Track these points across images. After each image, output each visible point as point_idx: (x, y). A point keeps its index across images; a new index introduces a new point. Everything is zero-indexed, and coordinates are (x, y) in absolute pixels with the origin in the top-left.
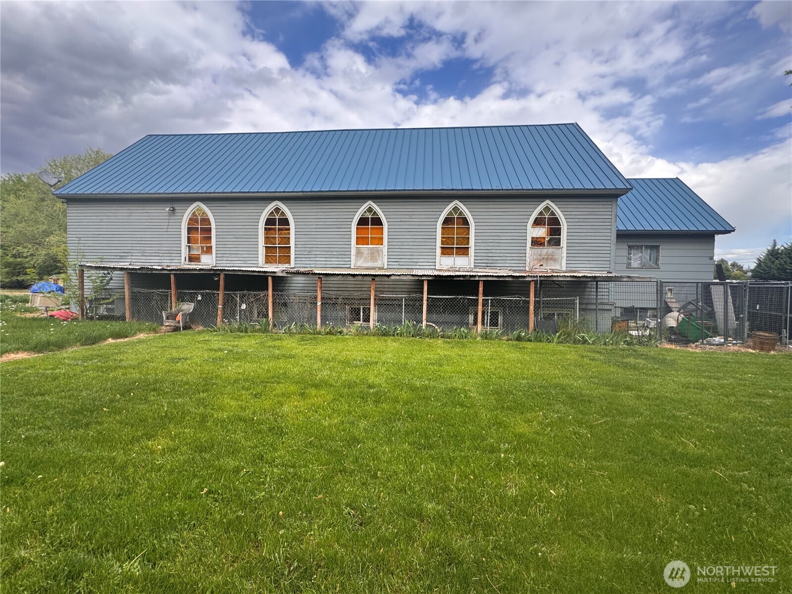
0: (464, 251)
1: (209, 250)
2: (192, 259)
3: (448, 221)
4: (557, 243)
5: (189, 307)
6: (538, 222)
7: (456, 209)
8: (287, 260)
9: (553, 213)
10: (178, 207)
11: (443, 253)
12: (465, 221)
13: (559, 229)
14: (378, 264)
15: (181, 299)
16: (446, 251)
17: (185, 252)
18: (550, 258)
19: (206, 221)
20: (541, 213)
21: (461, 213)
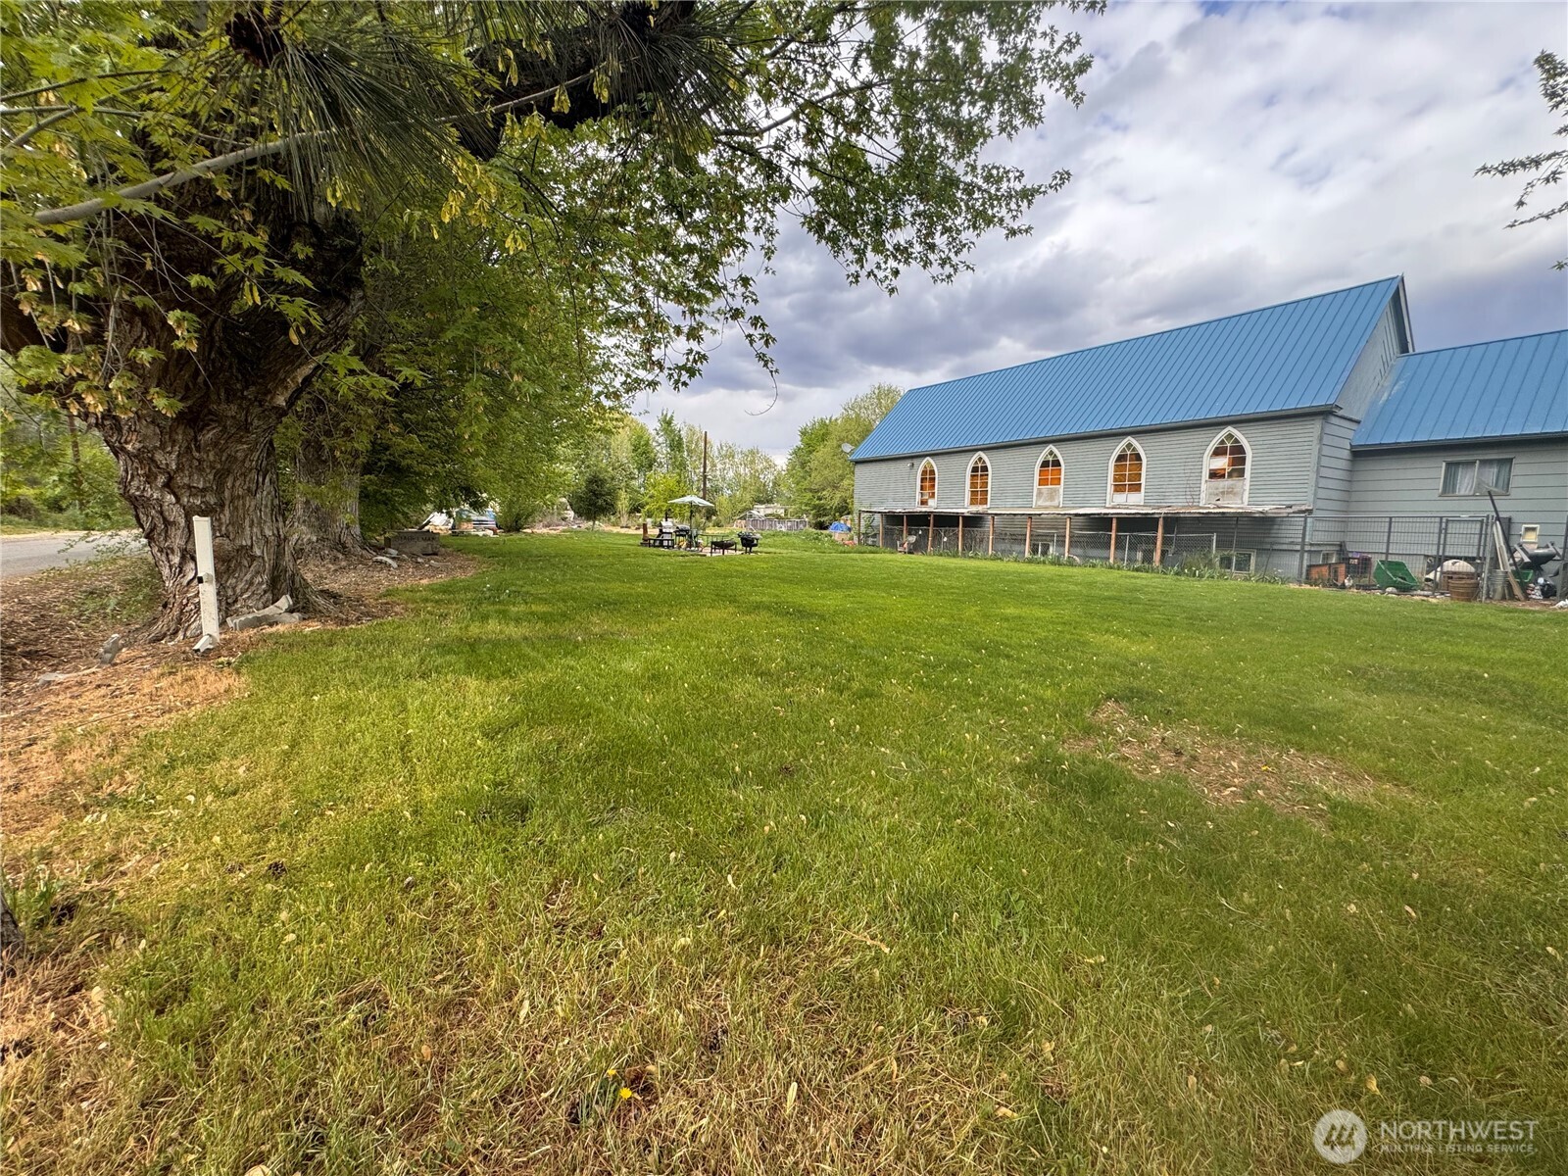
0: (1136, 488)
1: (933, 495)
2: (924, 503)
3: (1121, 458)
4: (1241, 473)
5: (913, 539)
6: (1219, 452)
7: (1129, 445)
8: (984, 501)
9: (1237, 441)
10: (915, 461)
11: (1116, 491)
12: (1138, 457)
13: (1244, 459)
14: (1055, 503)
15: (910, 534)
16: (1119, 489)
17: (918, 498)
18: (1230, 492)
19: (932, 472)
20: (1222, 442)
21: (1134, 449)
